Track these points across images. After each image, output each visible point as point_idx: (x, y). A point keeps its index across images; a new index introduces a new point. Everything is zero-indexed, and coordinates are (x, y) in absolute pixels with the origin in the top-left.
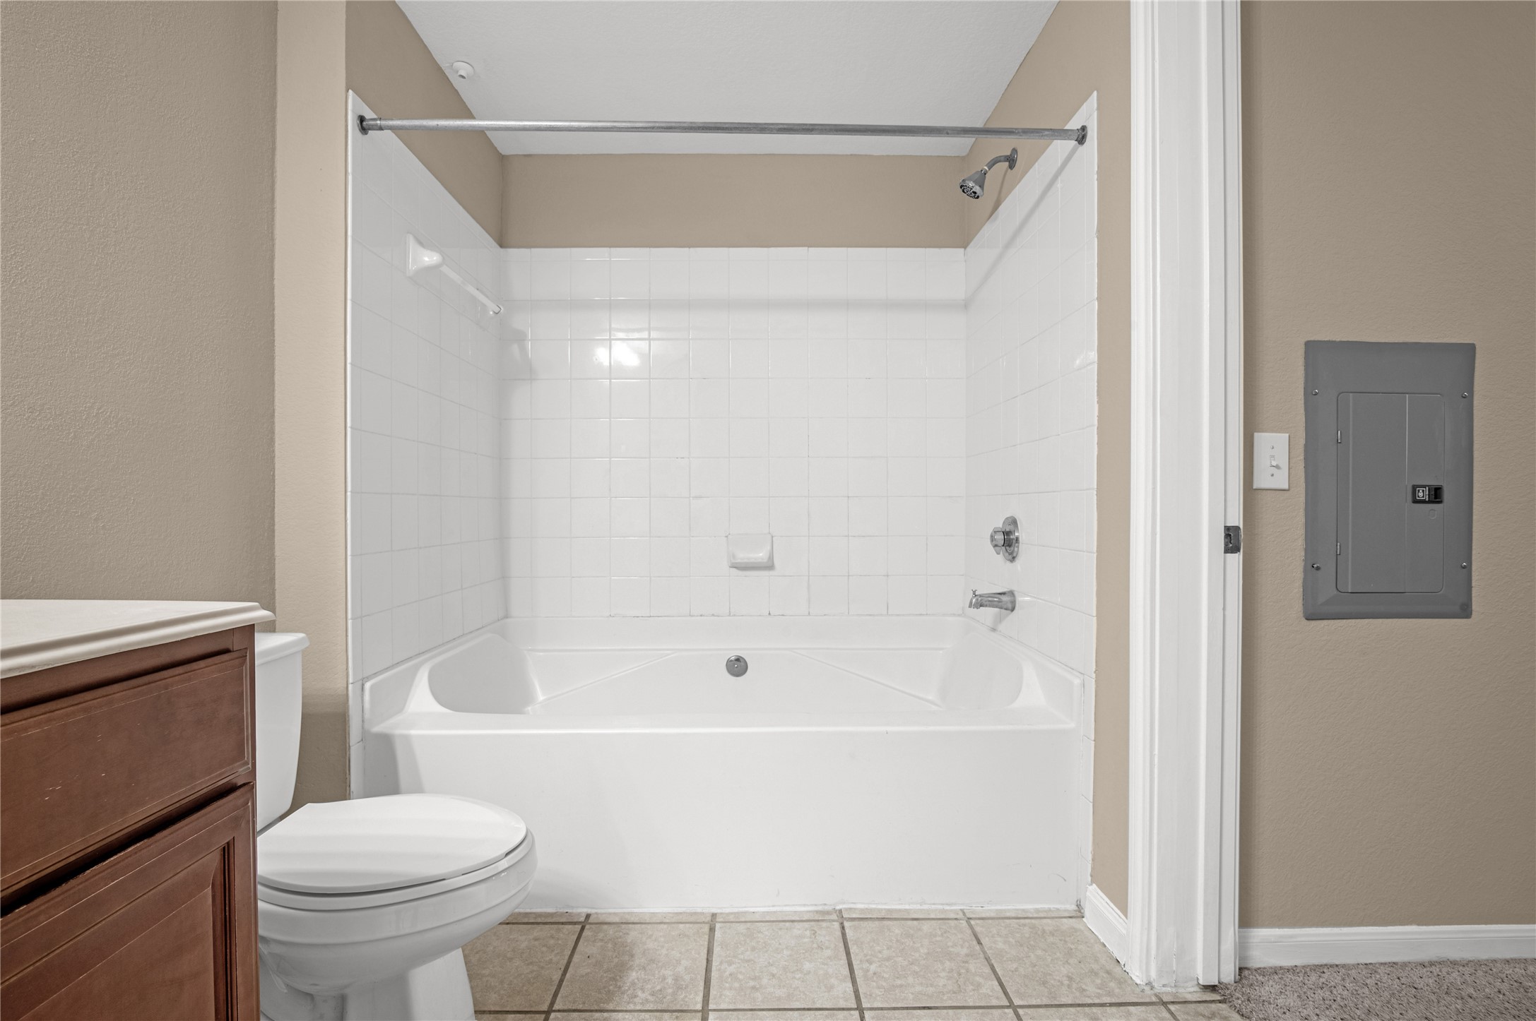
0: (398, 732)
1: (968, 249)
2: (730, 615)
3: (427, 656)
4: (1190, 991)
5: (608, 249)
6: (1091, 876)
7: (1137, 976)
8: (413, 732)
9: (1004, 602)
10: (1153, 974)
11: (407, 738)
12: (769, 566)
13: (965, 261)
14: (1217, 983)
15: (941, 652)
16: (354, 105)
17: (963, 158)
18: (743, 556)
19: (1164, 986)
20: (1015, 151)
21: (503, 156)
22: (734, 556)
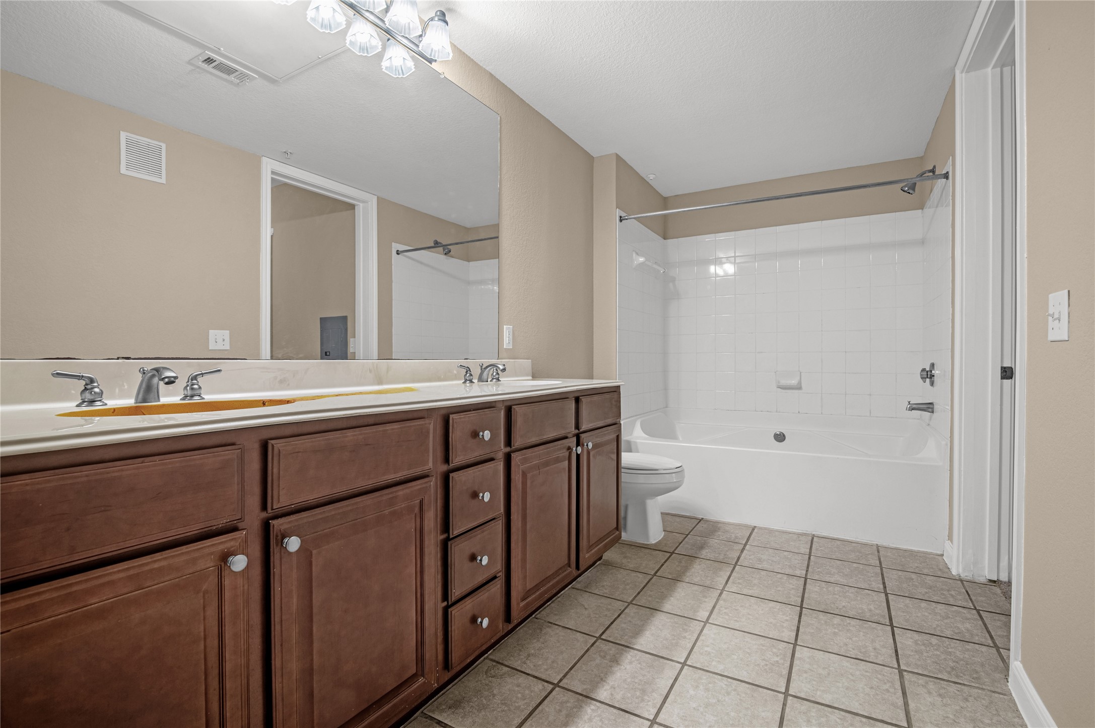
0: (632, 440)
1: (925, 210)
2: (777, 412)
3: (638, 417)
4: (983, 580)
5: (714, 234)
6: (948, 536)
7: (954, 572)
8: (638, 441)
9: (929, 407)
10: (961, 571)
11: (636, 443)
12: (799, 387)
13: (923, 217)
14: (996, 580)
15: (902, 438)
16: (619, 213)
17: (922, 158)
18: (784, 382)
19: (966, 576)
20: (934, 167)
21: (665, 198)
22: (779, 382)
